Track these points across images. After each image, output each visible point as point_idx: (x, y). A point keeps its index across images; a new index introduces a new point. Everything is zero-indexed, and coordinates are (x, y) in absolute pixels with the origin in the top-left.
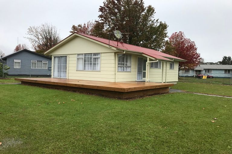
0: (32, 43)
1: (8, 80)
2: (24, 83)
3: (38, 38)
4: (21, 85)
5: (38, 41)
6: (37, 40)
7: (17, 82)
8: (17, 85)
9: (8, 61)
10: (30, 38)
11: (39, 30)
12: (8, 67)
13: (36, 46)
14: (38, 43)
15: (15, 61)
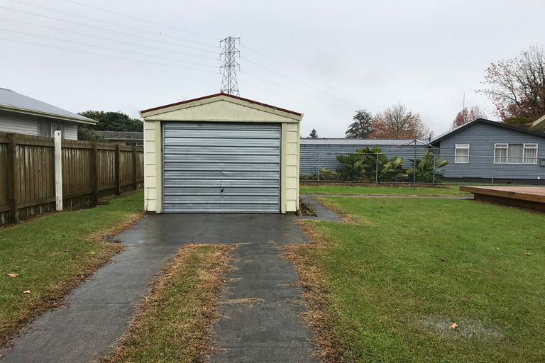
0: (496, 102)
1: (445, 190)
2: (481, 197)
3: (511, 88)
4: (474, 201)
5: (510, 96)
6: (508, 92)
7: (465, 195)
8: (466, 202)
9: (443, 148)
10: (491, 90)
11: (514, 68)
12: (444, 161)
13: (506, 107)
14: (510, 100)
15: (458, 147)
